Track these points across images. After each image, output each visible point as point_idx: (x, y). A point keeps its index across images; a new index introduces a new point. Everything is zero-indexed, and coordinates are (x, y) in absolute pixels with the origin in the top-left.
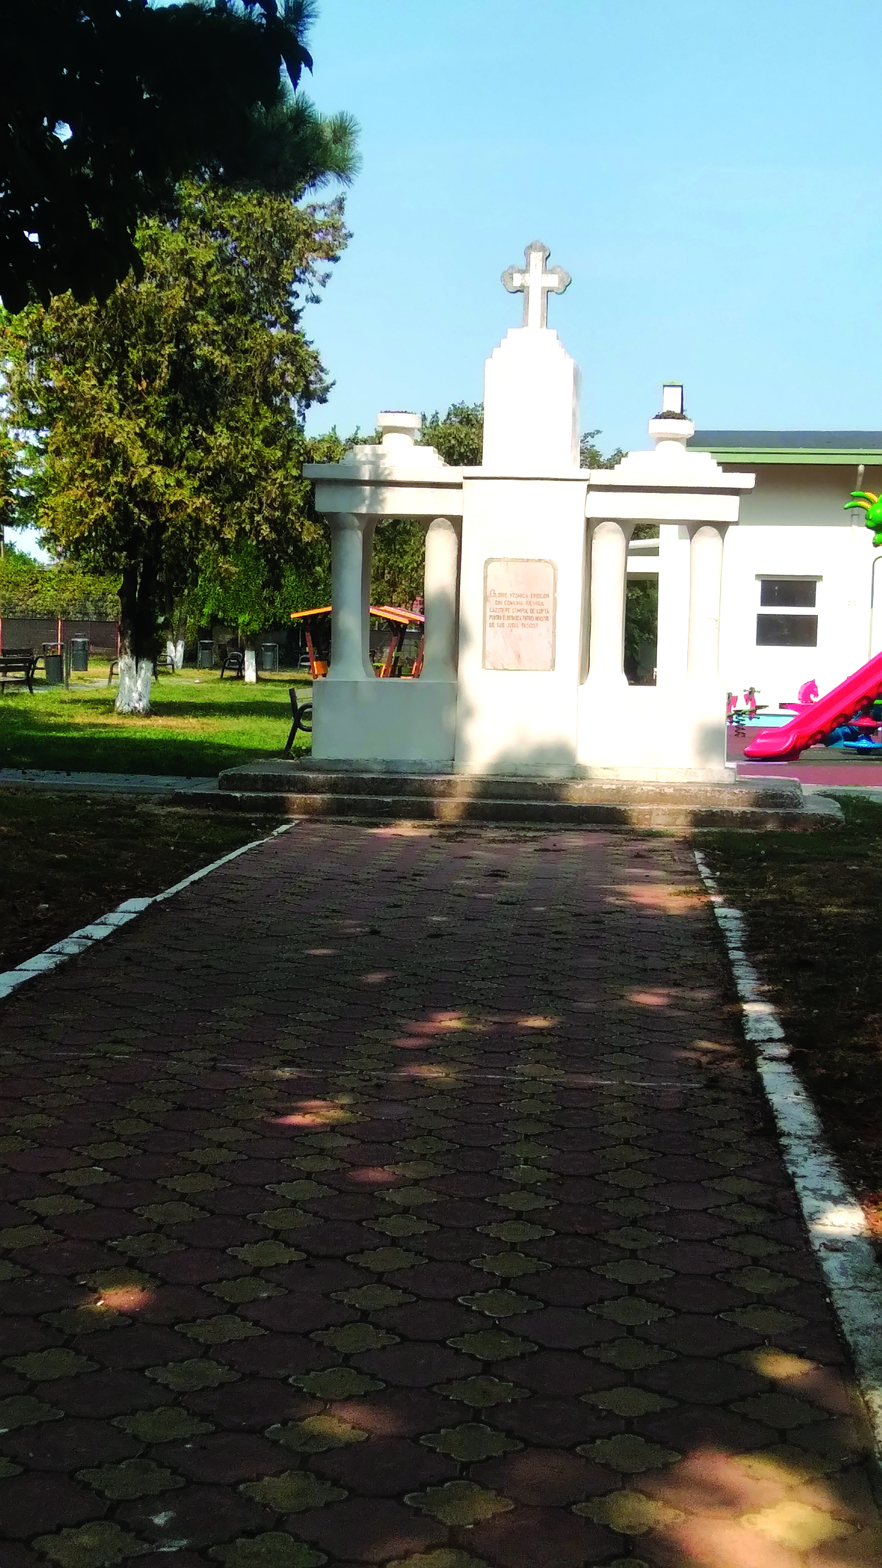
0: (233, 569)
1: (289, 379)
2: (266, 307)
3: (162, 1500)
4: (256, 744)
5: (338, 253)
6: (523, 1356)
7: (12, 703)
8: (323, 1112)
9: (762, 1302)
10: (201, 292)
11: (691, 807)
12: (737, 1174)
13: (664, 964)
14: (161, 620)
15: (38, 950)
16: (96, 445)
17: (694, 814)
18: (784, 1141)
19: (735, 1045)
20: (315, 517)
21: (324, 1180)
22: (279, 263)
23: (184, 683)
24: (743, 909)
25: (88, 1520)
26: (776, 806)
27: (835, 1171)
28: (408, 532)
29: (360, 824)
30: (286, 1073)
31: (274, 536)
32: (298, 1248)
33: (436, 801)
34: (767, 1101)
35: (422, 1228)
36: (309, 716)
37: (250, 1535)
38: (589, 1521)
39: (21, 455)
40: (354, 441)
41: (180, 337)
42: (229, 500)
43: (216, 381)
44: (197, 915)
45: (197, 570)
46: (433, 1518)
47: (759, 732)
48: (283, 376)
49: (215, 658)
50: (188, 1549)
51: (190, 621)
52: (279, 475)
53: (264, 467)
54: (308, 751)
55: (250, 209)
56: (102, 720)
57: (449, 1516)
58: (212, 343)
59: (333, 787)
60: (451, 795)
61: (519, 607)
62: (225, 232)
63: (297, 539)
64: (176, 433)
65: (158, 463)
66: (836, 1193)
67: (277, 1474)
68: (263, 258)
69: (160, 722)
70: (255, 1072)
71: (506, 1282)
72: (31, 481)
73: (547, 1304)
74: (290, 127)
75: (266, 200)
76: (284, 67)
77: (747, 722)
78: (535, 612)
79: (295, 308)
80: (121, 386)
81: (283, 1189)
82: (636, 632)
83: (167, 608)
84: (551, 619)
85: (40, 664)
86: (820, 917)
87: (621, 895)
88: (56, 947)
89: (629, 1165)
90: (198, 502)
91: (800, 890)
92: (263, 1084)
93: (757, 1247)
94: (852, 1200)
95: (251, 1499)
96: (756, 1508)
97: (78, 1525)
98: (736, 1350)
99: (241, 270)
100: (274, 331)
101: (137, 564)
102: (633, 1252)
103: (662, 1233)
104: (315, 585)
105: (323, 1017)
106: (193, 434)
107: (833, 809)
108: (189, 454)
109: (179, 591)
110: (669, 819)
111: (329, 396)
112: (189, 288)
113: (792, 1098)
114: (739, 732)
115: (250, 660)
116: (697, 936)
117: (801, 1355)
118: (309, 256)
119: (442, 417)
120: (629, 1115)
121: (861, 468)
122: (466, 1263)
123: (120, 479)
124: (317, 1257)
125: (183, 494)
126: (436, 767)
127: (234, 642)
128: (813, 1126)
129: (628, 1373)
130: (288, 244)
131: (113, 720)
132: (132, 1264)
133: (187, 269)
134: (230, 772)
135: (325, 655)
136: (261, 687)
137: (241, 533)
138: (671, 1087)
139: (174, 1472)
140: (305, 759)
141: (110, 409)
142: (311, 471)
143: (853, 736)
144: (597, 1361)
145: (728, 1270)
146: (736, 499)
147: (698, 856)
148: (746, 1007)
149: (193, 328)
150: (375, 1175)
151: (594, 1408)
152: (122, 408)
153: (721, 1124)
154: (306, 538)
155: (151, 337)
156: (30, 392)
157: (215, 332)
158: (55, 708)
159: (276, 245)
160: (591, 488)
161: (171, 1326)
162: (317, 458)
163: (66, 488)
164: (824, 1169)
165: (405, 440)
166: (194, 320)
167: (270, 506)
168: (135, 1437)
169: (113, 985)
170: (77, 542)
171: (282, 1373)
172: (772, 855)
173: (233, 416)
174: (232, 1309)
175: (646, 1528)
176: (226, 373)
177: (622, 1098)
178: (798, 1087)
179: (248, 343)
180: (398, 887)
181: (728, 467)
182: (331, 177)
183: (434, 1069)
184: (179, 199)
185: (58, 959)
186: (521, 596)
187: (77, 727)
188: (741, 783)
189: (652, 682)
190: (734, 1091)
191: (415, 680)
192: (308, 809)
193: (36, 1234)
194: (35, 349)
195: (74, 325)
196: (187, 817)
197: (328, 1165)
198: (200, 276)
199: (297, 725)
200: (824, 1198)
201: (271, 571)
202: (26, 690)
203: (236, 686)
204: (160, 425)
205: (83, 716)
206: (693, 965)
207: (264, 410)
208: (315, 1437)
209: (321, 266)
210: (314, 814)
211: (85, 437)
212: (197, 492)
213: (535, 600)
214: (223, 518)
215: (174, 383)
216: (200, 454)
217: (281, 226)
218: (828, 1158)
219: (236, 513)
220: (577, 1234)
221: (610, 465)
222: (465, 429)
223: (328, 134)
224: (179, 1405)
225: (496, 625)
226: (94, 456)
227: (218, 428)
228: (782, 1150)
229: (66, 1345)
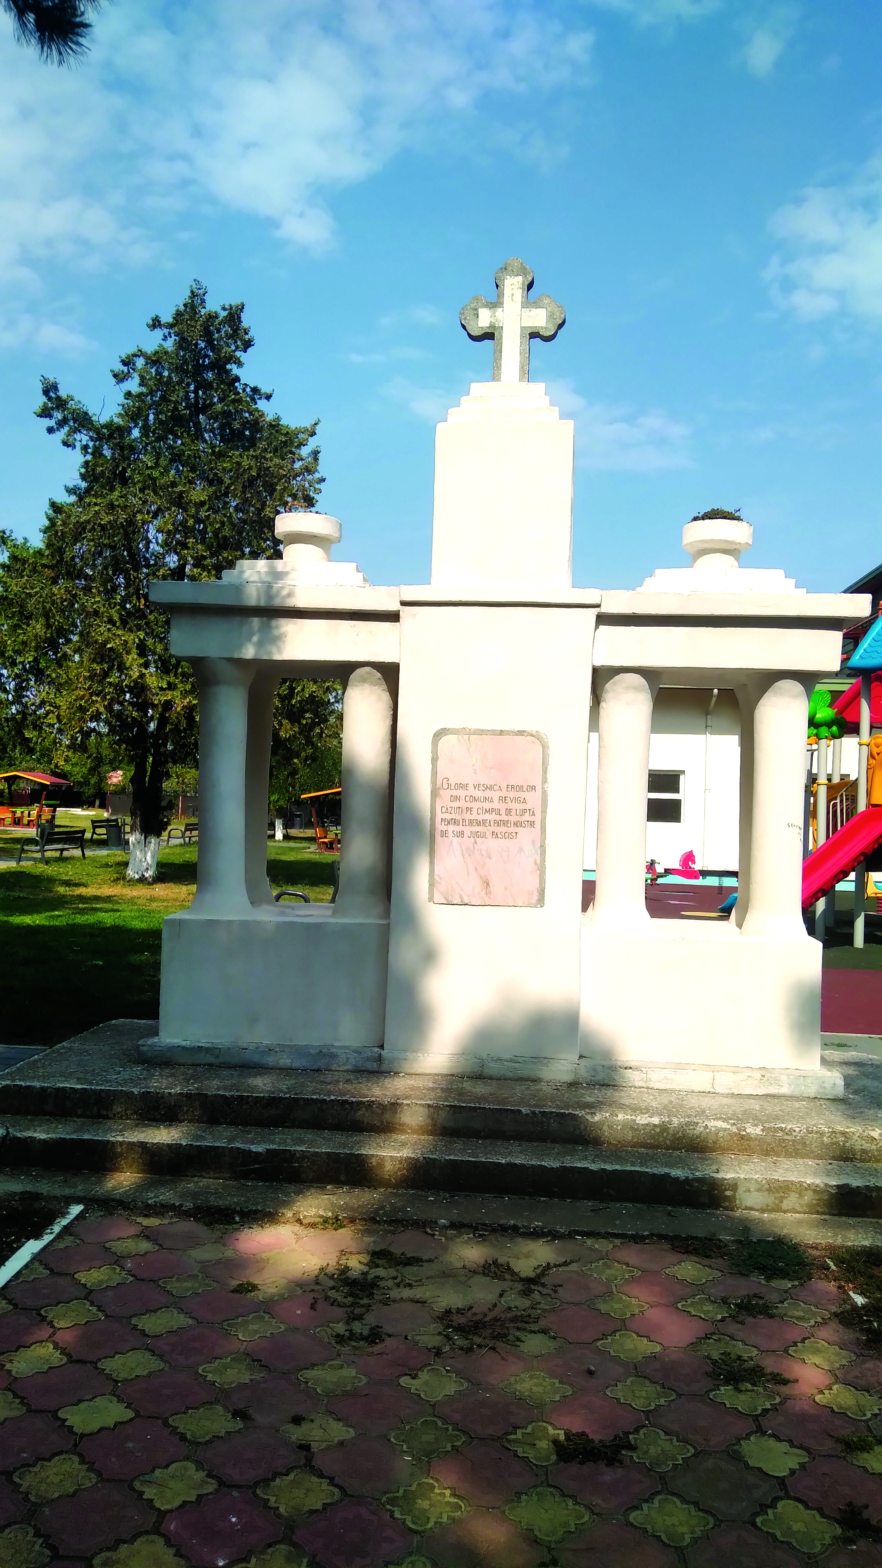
61: (487, 805)
78: (513, 813)
84: (538, 825)
115: (279, 824)
136: (286, 844)
160: (604, 619)
186: (490, 788)
213: (512, 794)
225: (450, 834)
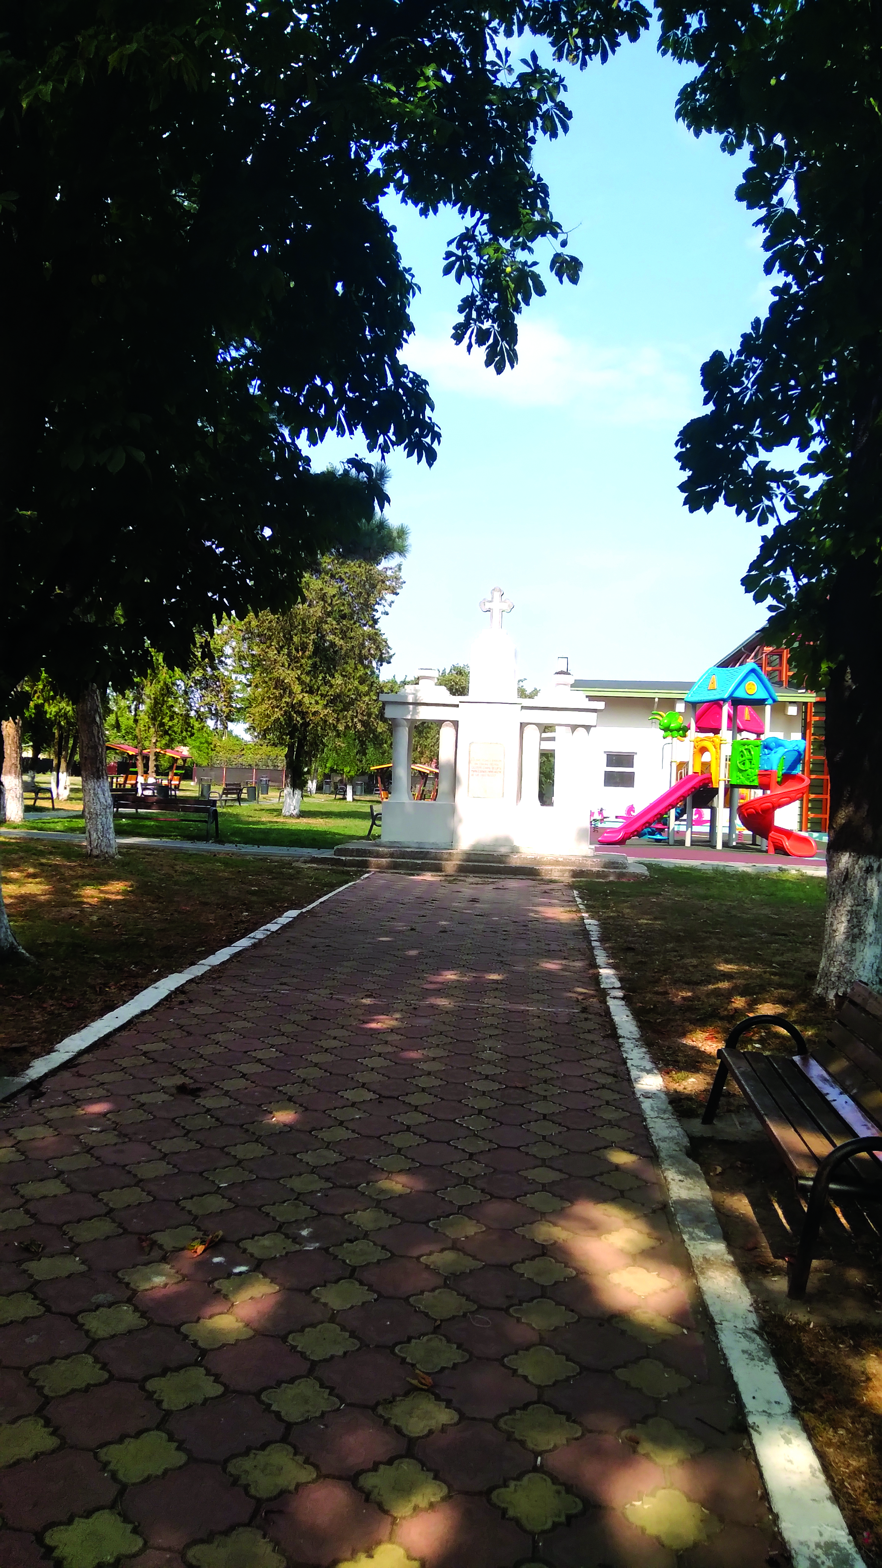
0: (343, 745)
1: (372, 652)
2: (362, 617)
3: (306, 1222)
4: (352, 833)
5: (398, 591)
6: (489, 1150)
7: (230, 810)
8: (387, 1022)
9: (610, 1124)
10: (329, 609)
11: (572, 868)
12: (597, 1057)
13: (559, 948)
14: (306, 769)
15: (243, 936)
16: (276, 683)
17: (573, 871)
18: (621, 1040)
19: (596, 990)
20: (384, 720)
21: (388, 1057)
22: (369, 595)
23: (317, 801)
24: (599, 920)
25: (268, 1232)
26: (615, 868)
27: (647, 1056)
28: (430, 728)
29: (405, 874)
30: (367, 1001)
31: (363, 729)
32: (374, 1092)
33: (443, 863)
34: (612, 1020)
35: (438, 1082)
36: (380, 819)
37: (351, 1241)
38: (524, 1237)
39: (238, 687)
40: (404, 683)
41: (318, 631)
42: (341, 711)
43: (335, 652)
44: (322, 919)
45: (324, 745)
46: (444, 1234)
47: (605, 830)
48: (369, 650)
49: (332, 789)
50: (319, 1248)
51: (320, 770)
52: (367, 699)
53: (359, 695)
54: (379, 836)
55: (355, 569)
56: (275, 819)
57: (451, 1233)
58: (335, 634)
59: (392, 855)
60: (451, 860)
61: (486, 766)
62: (342, 580)
63: (375, 731)
64: (316, 678)
65: (306, 692)
66: (648, 1068)
67: (364, 1210)
68: (361, 593)
69: (304, 820)
70: (351, 1000)
71: (480, 1112)
72: (243, 700)
73: (502, 1124)
74: (376, 530)
75: (363, 565)
76: (376, 501)
77: (599, 825)
78: (494, 768)
79: (376, 617)
80: (289, 654)
81: (366, 1061)
82: (543, 779)
83: (307, 764)
84: (502, 772)
85: (245, 791)
86: (637, 925)
87: (536, 912)
88: (252, 935)
89: (542, 1052)
90: (326, 712)
91: (628, 910)
92: (357, 1007)
93: (608, 1095)
94: (656, 1071)
95: (351, 1223)
96: (609, 1232)
97: (263, 1235)
98: (597, 1149)
99: (350, 598)
100: (365, 628)
101: (295, 742)
102: (545, 1097)
103: (560, 1088)
104: (383, 753)
105: (387, 973)
106: (324, 678)
107: (644, 870)
108: (322, 688)
109: (315, 756)
110: (561, 874)
111: (392, 660)
112: (324, 607)
113: (625, 1018)
114: (595, 830)
115: (349, 790)
116: (575, 933)
117: (631, 1152)
118: (384, 592)
119: (447, 671)
120: (542, 1026)
121: (657, 700)
122: (460, 1101)
123: (288, 700)
124: (384, 1097)
125: (319, 708)
126: (444, 846)
127: (341, 781)
128: (636, 1033)
129: (544, 1160)
130: (373, 586)
131: (281, 820)
132: (290, 1099)
133: (323, 598)
134: (339, 847)
135: (387, 789)
136: (355, 803)
137: (347, 727)
138: (563, 1012)
139: (312, 1208)
140: (378, 841)
141: (283, 666)
142: (383, 698)
143: (652, 833)
144: (527, 1154)
145: (594, 1107)
146: (595, 714)
147: (576, 892)
148: (601, 970)
149: (325, 627)
150: (413, 1055)
151: (526, 1178)
152: (289, 665)
153: (589, 1031)
154: (379, 730)
155: (304, 630)
156: (244, 657)
157: (336, 629)
158: (252, 813)
159: (367, 587)
160: (523, 708)
161: (310, 1132)
162: (385, 690)
163: (261, 703)
164: (643, 1055)
165: (431, 683)
166: (326, 622)
167: (362, 714)
168: (292, 1190)
169: (280, 955)
170: (265, 731)
171: (367, 1157)
172: (612, 893)
173: (344, 670)
174: (341, 1123)
175: (552, 1242)
176: (341, 649)
177: (539, 1017)
178: (629, 1013)
179: (352, 634)
180: (425, 906)
181: (591, 698)
182: (396, 555)
183: (443, 1000)
184: (320, 564)
185: (253, 941)
186: (487, 761)
187: (263, 823)
188: (595, 856)
189: (551, 804)
190: (595, 1014)
191: (433, 802)
192: (378, 866)
193: (242, 1083)
194: (247, 636)
195: (266, 624)
196: (317, 869)
197: (390, 1049)
198: (329, 601)
199: (373, 823)
200: (642, 1070)
201: (362, 746)
202: (237, 804)
203: (343, 802)
204: (308, 673)
205: (265, 818)
206: (573, 949)
207: (359, 666)
208: (382, 1191)
209: (389, 597)
210: (382, 869)
211: (270, 679)
212: (326, 706)
213: (494, 763)
214: (338, 720)
215: (315, 653)
216: (327, 688)
217: (370, 577)
218: (644, 1050)
219: (345, 717)
220: (517, 1087)
221: (531, 696)
222: (459, 677)
223: (395, 534)
224: (314, 1173)
225: (474, 776)
226: (274, 688)
227: (336, 675)
228: (620, 1045)
229: (257, 1141)
